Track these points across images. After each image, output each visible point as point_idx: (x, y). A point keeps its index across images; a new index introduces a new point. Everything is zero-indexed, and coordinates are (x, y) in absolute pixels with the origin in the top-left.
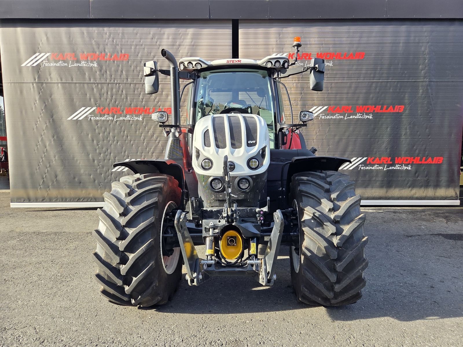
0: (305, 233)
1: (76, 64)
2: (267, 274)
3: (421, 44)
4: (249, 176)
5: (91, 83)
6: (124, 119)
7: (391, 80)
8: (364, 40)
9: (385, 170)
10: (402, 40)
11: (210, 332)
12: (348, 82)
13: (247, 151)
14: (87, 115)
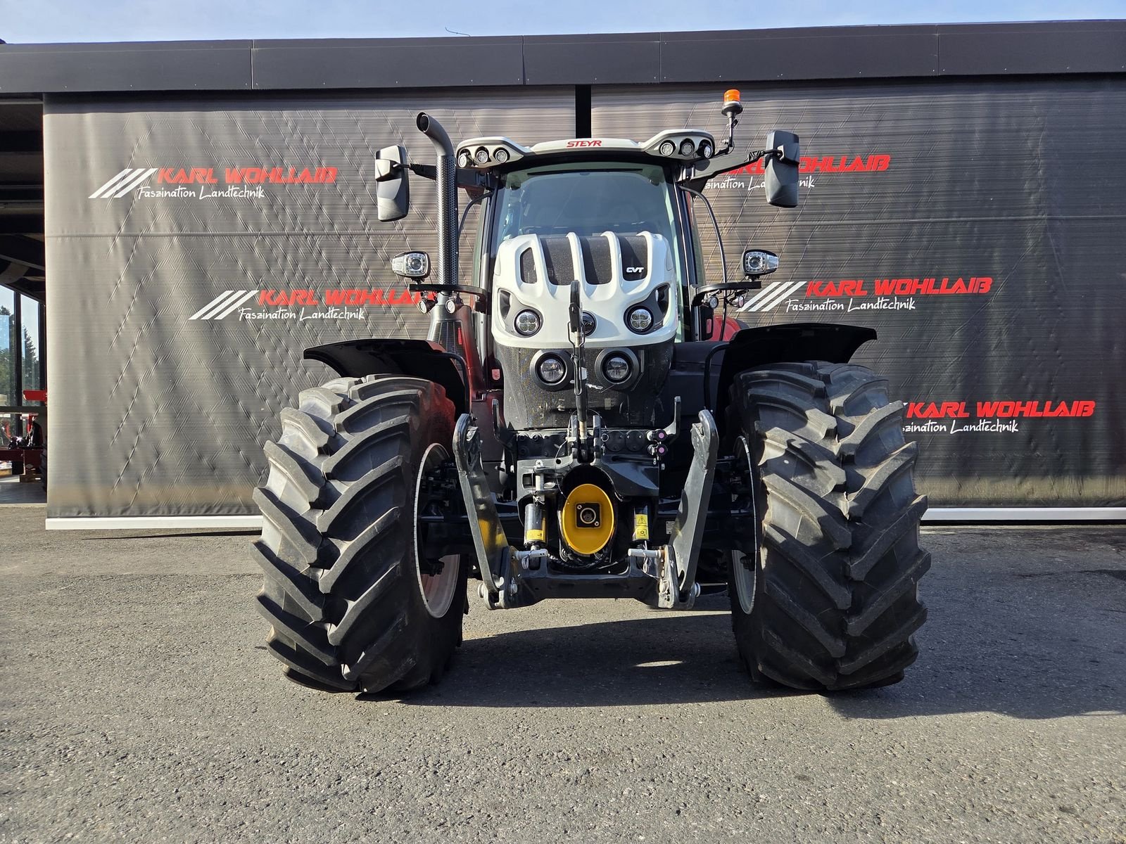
0: (769, 489)
1: (216, 193)
2: (676, 578)
3: (1024, 134)
4: (630, 348)
5: (247, 235)
6: (322, 317)
7: (957, 217)
8: (887, 126)
9: (952, 432)
10: (979, 124)
11: (537, 737)
12: (853, 225)
13: (625, 290)
14: (236, 310)
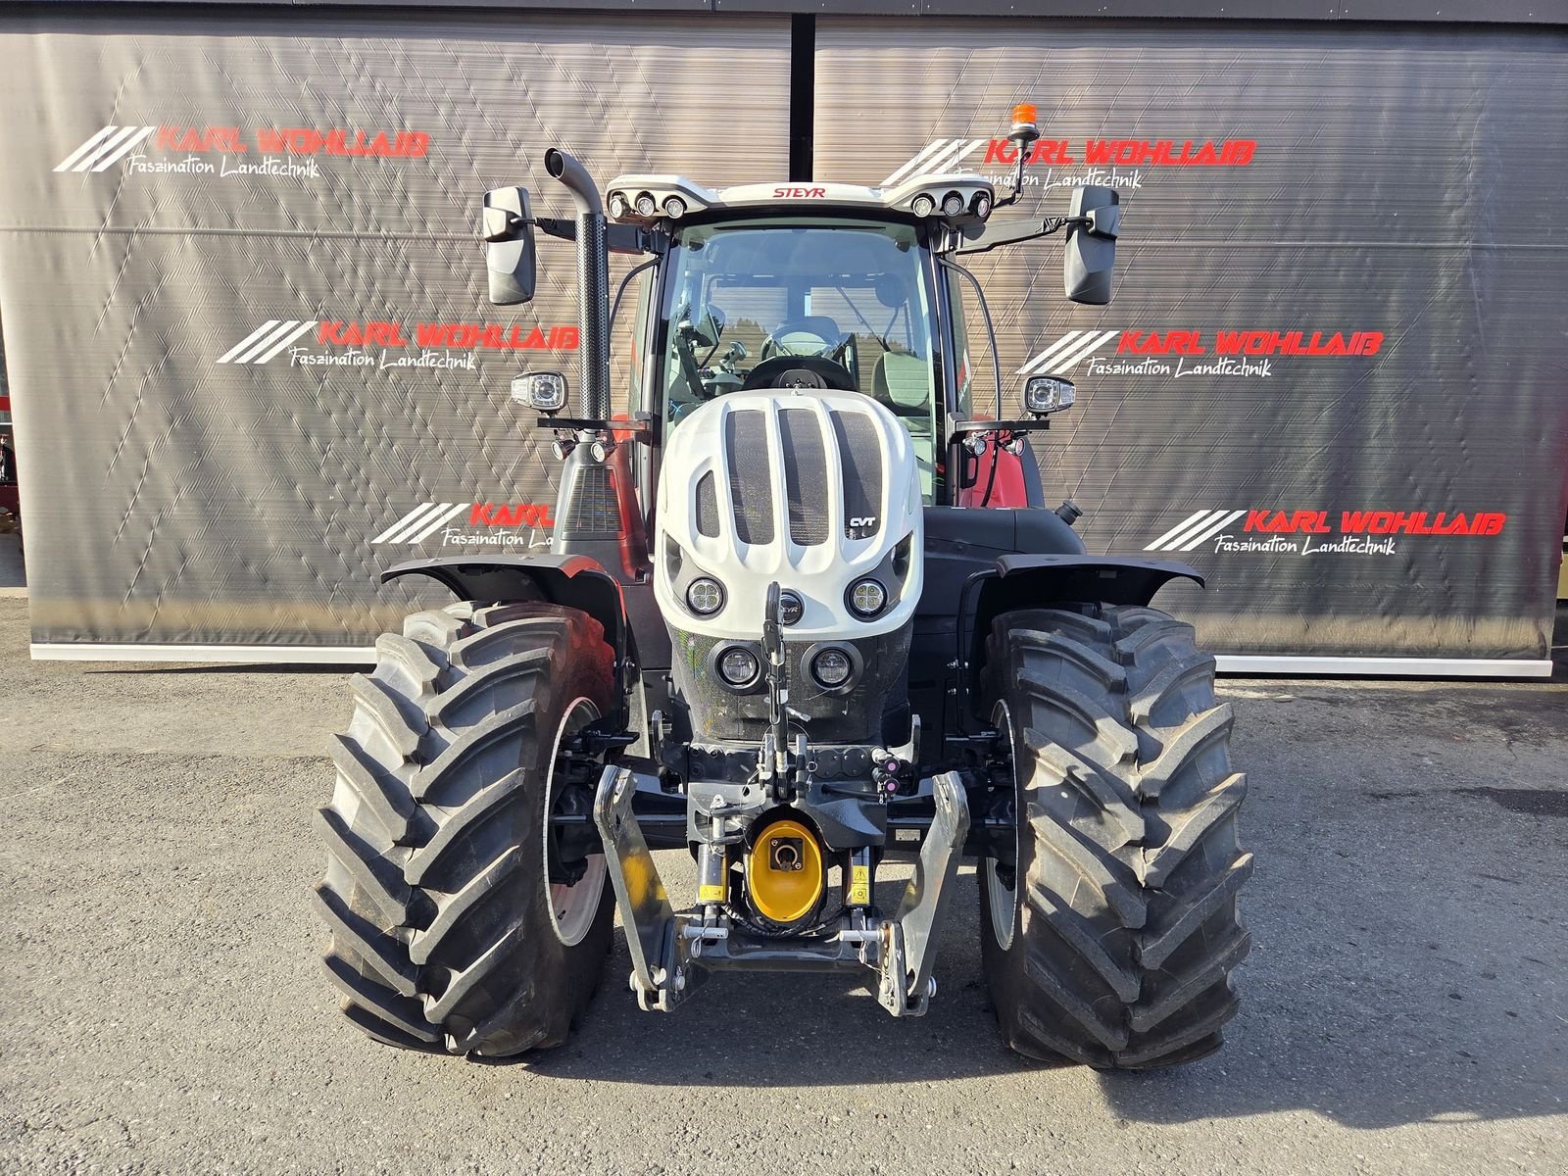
0: (1037, 834)
1: (245, 167)
2: (904, 977)
3: (1454, 116)
4: (852, 641)
5: (297, 236)
6: (412, 365)
7: (1343, 240)
8: (1256, 96)
9: (1304, 553)
10: (1389, 97)
12: (1193, 247)
13: (845, 555)
14: (286, 349)
